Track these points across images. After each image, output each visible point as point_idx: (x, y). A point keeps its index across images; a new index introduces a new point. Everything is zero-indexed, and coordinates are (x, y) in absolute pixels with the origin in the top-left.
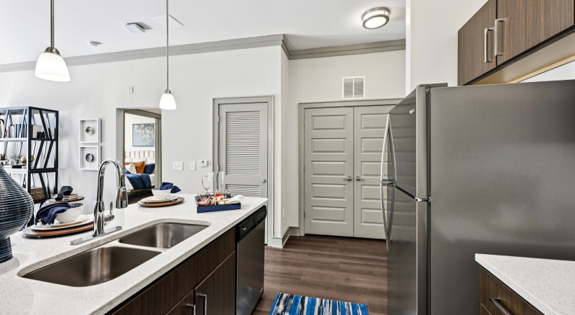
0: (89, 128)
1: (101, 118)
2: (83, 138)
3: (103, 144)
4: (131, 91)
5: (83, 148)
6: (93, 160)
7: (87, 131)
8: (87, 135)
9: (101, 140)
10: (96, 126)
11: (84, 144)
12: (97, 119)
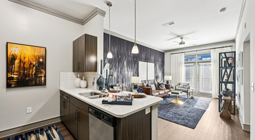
3: (243, 68)
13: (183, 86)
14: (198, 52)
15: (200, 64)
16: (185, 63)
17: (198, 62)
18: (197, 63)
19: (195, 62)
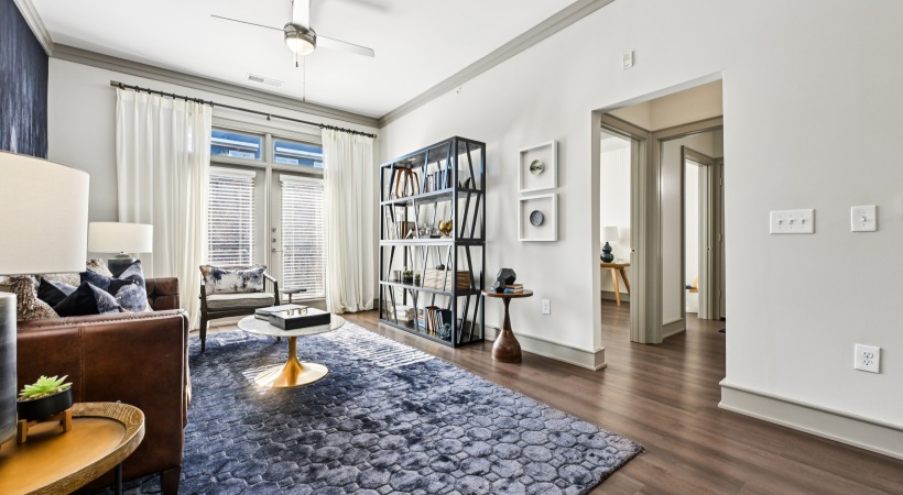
0: (535, 162)
1: (558, 139)
2: (523, 185)
3: (562, 190)
4: (629, 62)
5: (523, 202)
6: (543, 222)
7: (532, 169)
8: (531, 177)
9: (559, 183)
10: (549, 158)
11: (524, 194)
12: (553, 143)
13: (239, 282)
14: (274, 123)
15: (282, 177)
16: (213, 163)
17: (274, 170)
18: (269, 171)
19: (264, 169)
